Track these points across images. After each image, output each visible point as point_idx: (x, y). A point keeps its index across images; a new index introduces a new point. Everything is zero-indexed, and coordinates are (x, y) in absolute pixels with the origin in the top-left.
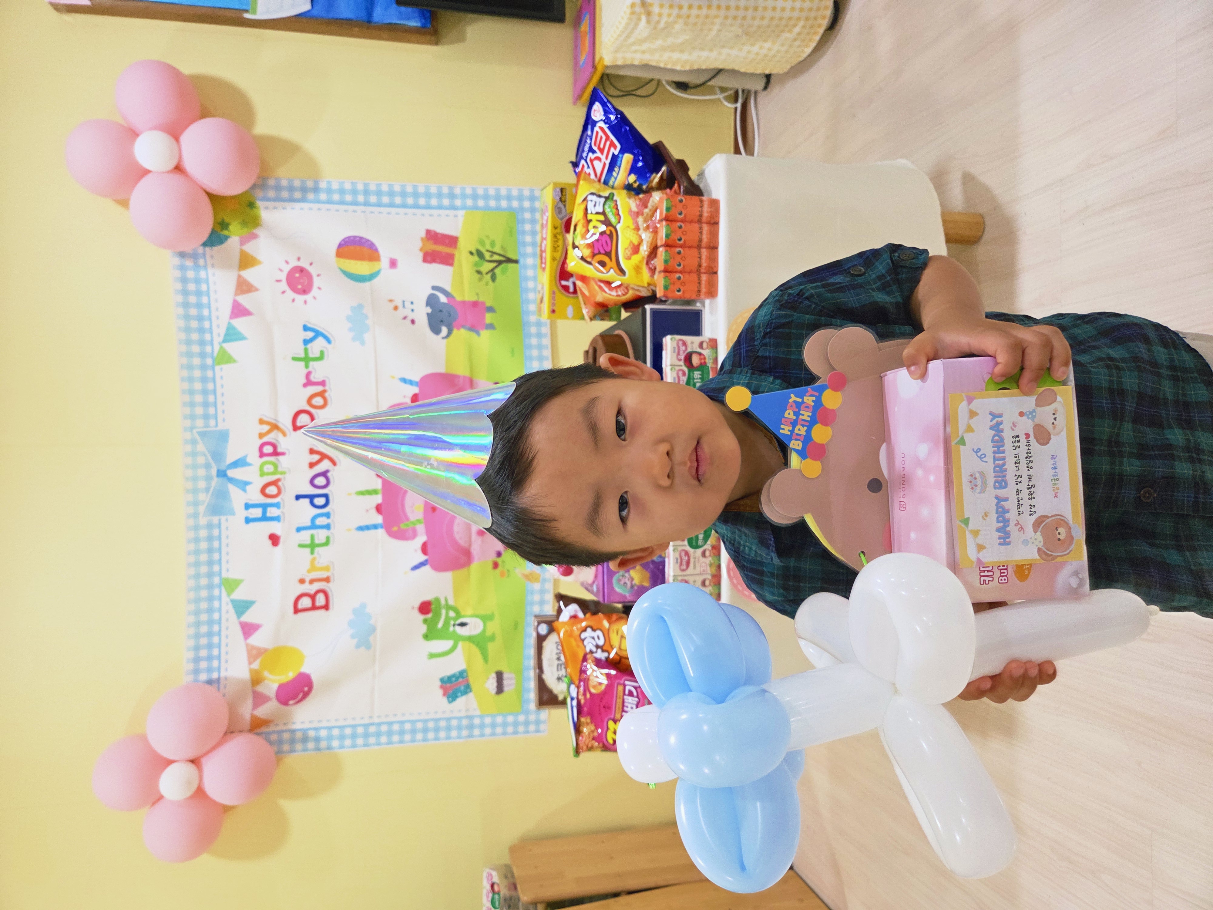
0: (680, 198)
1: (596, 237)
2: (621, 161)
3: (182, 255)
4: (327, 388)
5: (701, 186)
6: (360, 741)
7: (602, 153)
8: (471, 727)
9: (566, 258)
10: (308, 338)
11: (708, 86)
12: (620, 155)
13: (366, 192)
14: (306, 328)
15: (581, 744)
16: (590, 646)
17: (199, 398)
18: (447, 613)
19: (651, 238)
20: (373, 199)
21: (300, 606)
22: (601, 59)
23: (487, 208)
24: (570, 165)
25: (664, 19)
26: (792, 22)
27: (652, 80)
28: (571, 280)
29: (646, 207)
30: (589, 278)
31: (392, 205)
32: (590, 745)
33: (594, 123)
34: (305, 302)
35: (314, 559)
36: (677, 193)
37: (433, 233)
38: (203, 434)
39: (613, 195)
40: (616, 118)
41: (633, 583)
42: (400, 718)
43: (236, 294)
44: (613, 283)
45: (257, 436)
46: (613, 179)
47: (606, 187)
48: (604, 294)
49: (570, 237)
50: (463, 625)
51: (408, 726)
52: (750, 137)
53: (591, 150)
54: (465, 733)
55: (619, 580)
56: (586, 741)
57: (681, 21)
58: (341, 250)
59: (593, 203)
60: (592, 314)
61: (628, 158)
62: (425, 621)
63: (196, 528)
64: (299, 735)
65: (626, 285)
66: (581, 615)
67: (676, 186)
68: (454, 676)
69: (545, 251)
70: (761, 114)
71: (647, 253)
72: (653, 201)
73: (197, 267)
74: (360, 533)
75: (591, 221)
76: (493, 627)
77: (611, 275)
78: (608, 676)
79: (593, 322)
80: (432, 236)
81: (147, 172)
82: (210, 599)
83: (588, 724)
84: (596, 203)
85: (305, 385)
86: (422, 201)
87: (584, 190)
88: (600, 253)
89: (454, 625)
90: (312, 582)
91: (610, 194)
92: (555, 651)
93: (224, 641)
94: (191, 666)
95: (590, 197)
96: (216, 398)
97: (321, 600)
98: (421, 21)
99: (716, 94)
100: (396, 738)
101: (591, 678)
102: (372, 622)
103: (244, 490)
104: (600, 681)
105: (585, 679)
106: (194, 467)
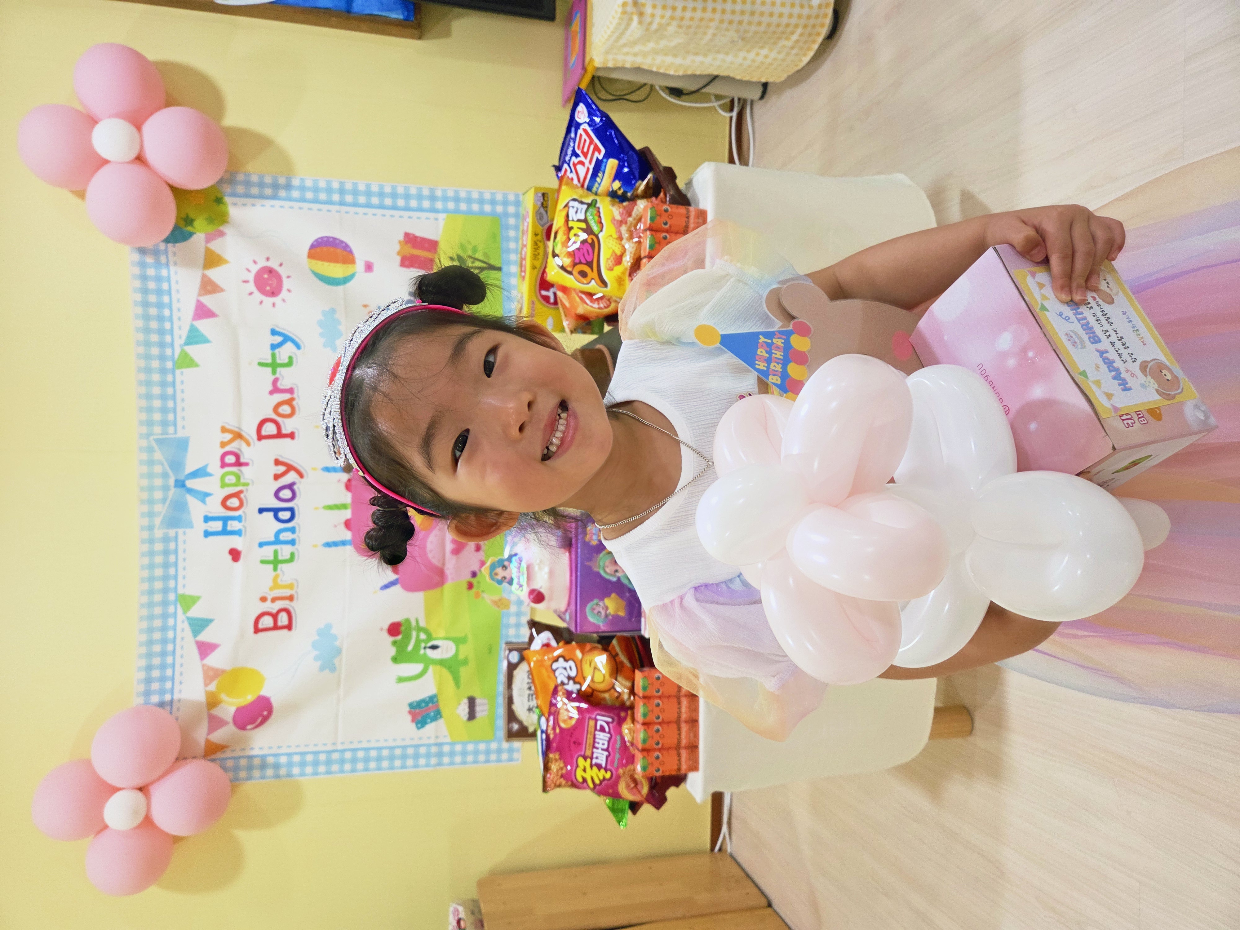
0: (665, 207)
1: (577, 245)
2: (605, 166)
3: (143, 251)
4: (295, 396)
5: (689, 195)
6: (322, 769)
7: (586, 156)
8: (440, 755)
9: (545, 267)
10: (275, 343)
11: (703, 93)
12: (605, 160)
13: (342, 191)
14: (274, 332)
15: (549, 782)
16: (561, 677)
17: (157, 403)
18: (418, 636)
19: (635, 249)
20: (349, 198)
21: (261, 626)
22: (592, 60)
23: (469, 212)
24: (553, 169)
25: (657, 20)
26: (790, 29)
27: (645, 85)
28: (552, 290)
29: (630, 215)
30: (570, 288)
31: (368, 205)
32: (558, 783)
33: (578, 125)
34: (274, 305)
35: (277, 577)
36: (664, 202)
37: (411, 236)
38: (159, 442)
39: (596, 201)
40: (601, 120)
41: (608, 612)
42: (365, 745)
43: (200, 295)
44: (595, 294)
45: (218, 445)
46: (596, 185)
47: (590, 193)
48: (585, 305)
49: (550, 244)
50: (434, 647)
51: (373, 753)
52: (745, 148)
53: (575, 154)
54: (433, 761)
55: (593, 609)
56: (553, 778)
57: (675, 23)
58: (313, 251)
59: (575, 209)
60: (572, 327)
61: (612, 164)
62: (394, 643)
63: (151, 541)
64: (257, 761)
65: (608, 298)
66: (553, 643)
67: (662, 194)
68: (423, 701)
69: (525, 259)
70: (757, 125)
71: (629, 264)
72: (638, 210)
73: (158, 264)
74: (327, 549)
75: (572, 228)
76: (466, 651)
77: (593, 286)
78: (579, 709)
79: (574, 335)
80: (410, 239)
81: (106, 162)
82: (165, 616)
83: (556, 760)
84: (577, 209)
85: (271, 393)
86: (401, 203)
87: (566, 195)
88: (580, 263)
89: (425, 648)
90: (274, 600)
91: (592, 201)
92: (527, 680)
93: (178, 661)
94: (142, 688)
95: (572, 204)
96: (175, 403)
97: (283, 621)
98: (403, 14)
99: (710, 101)
100: (360, 766)
101: (561, 711)
102: (337, 643)
103: (204, 502)
104: (571, 715)
105: (555, 712)
106: (151, 476)
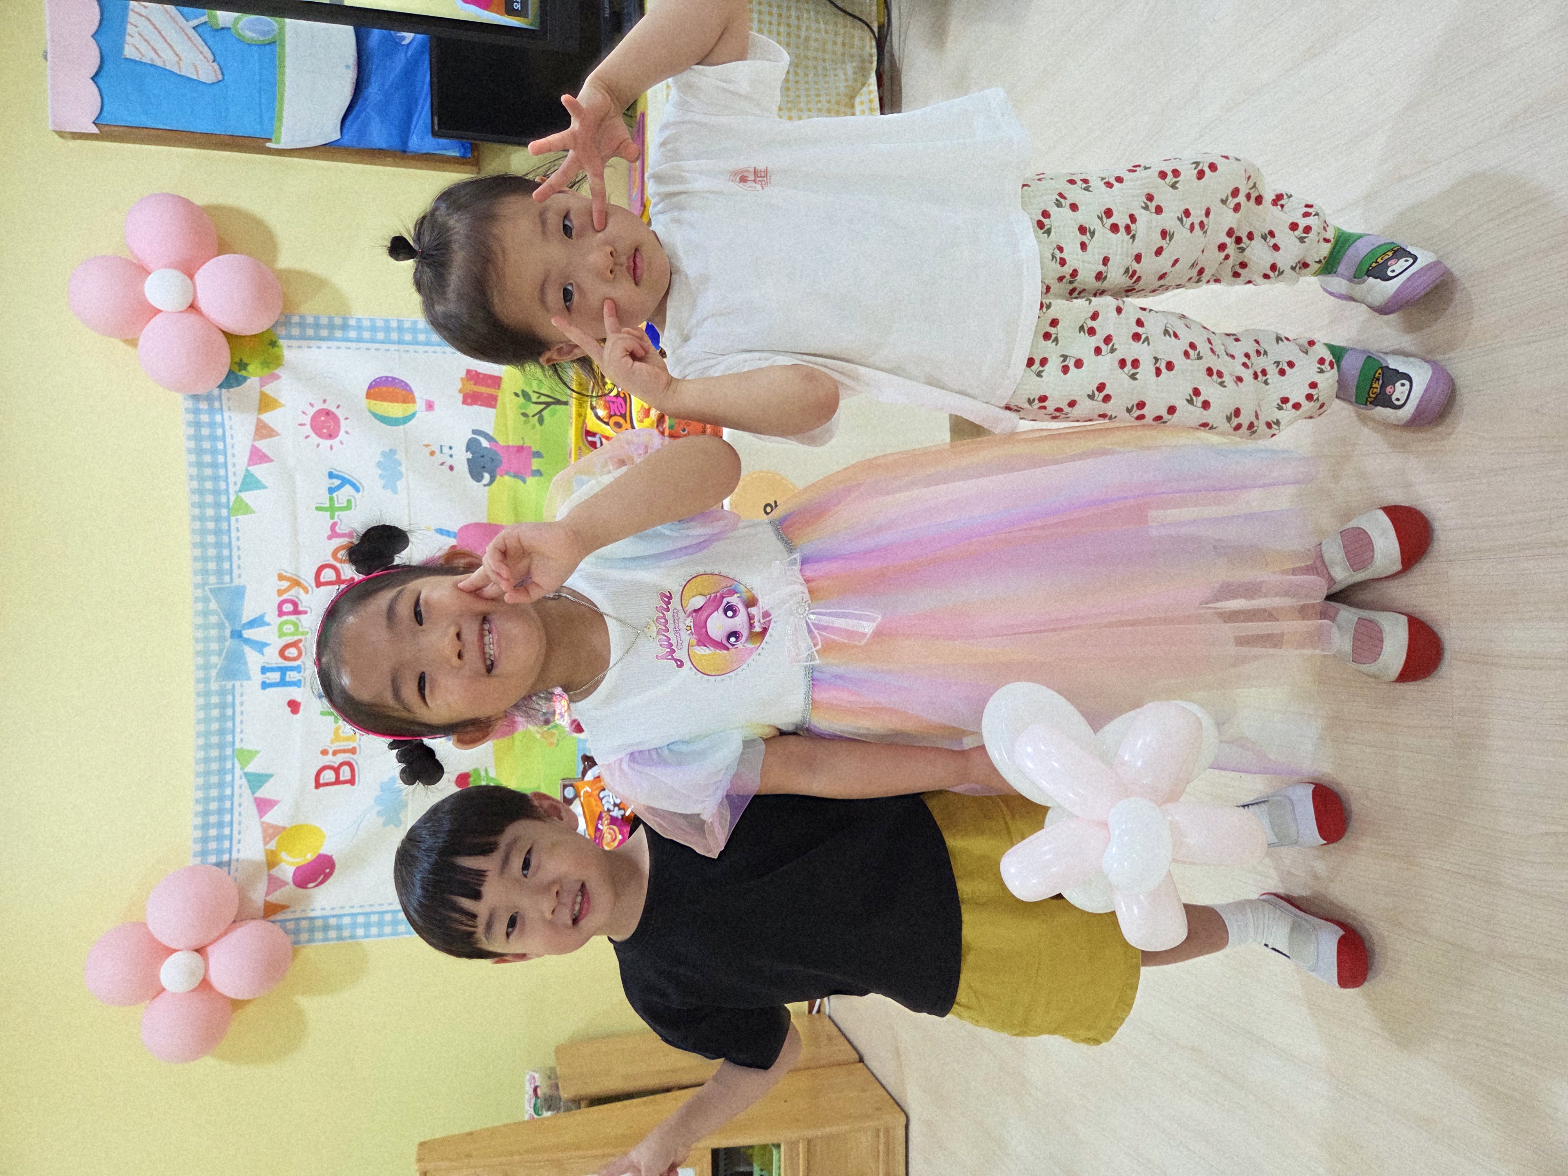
3: (196, 398)
10: (334, 486)
13: (400, 329)
14: (331, 475)
17: (212, 552)
20: (408, 337)
21: (321, 781)
28: (597, 436)
31: (428, 343)
34: (331, 447)
35: (338, 728)
37: (474, 373)
38: (215, 591)
43: (255, 440)
45: (276, 593)
58: (371, 391)
63: (207, 694)
64: (319, 923)
73: (212, 410)
80: (473, 378)
81: (157, 311)
82: (222, 772)
85: (330, 538)
90: (335, 753)
93: (236, 820)
94: (198, 847)
96: (230, 552)
97: (345, 775)
98: (460, 151)
102: (402, 797)
103: (261, 652)
106: (205, 627)
